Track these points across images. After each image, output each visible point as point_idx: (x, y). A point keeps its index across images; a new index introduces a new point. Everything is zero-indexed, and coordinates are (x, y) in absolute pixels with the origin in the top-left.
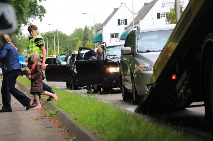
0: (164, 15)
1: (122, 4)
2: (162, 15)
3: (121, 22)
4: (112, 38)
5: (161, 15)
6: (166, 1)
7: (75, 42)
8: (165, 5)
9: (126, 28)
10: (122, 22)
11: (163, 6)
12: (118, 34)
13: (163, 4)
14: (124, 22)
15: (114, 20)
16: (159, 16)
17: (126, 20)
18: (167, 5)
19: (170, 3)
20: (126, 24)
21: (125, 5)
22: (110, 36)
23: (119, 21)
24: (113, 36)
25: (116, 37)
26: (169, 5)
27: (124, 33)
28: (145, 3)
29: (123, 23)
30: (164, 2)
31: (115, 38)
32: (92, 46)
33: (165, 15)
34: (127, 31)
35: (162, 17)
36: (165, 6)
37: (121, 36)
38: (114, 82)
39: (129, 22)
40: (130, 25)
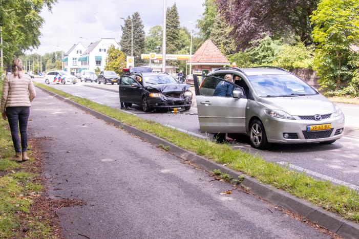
1: (79, 42)
2: (102, 50)
4: (74, 60)
7: (47, 60)
10: (79, 52)
12: (77, 58)
13: (103, 44)
15: (75, 51)
16: (100, 50)
20: (81, 53)
21: (81, 43)
22: (72, 59)
23: (77, 51)
28: (91, 43)
33: (104, 50)
34: (81, 57)
37: (79, 59)
38: (157, 104)
39: (82, 52)
40: (84, 54)
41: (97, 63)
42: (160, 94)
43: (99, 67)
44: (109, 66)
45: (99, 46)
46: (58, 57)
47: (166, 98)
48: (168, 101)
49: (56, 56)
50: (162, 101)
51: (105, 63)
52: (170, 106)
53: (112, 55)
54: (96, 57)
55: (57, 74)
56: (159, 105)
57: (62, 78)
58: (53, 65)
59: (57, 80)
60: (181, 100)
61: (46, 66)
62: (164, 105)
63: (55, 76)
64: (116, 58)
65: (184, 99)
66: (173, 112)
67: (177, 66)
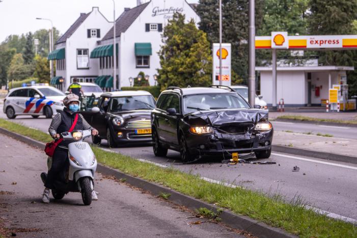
0: (155, 27)
1: (94, 9)
2: (153, 27)
3: (91, 33)
4: (80, 56)
5: (150, 27)
6: (158, 8)
7: (10, 54)
8: (157, 12)
9: (98, 43)
10: (94, 33)
11: (154, 14)
12: (88, 49)
13: (154, 11)
14: (96, 33)
15: (82, 30)
16: (148, 28)
17: (98, 31)
18: (160, 13)
19: (163, 10)
20: (99, 36)
21: (98, 10)
22: (75, 52)
23: (89, 31)
24: (79, 52)
25: (84, 54)
26: (162, 12)
27: (95, 49)
28: (125, 8)
29: (95, 35)
30: (156, 9)
31: (82, 55)
32: (46, 64)
33: (157, 27)
34: (99, 46)
35: (153, 29)
36: (157, 14)
37: (92, 53)
38: (202, 147)
39: (103, 35)
40: (105, 39)
41: (139, 62)
42: (208, 128)
43: (146, 72)
44: (169, 69)
45: (145, 17)
46: (40, 47)
47: (219, 135)
48: (222, 140)
49: (36, 42)
50: (212, 141)
51: (159, 60)
52: (227, 150)
53: (177, 38)
54: (136, 45)
55: (32, 93)
56: (207, 148)
57: (45, 101)
58: (26, 68)
59: (34, 109)
60: (248, 138)
61: (9, 72)
62: (216, 148)
63: (28, 99)
64: (188, 47)
65: (253, 137)
66: (231, 160)
67: (350, 65)
